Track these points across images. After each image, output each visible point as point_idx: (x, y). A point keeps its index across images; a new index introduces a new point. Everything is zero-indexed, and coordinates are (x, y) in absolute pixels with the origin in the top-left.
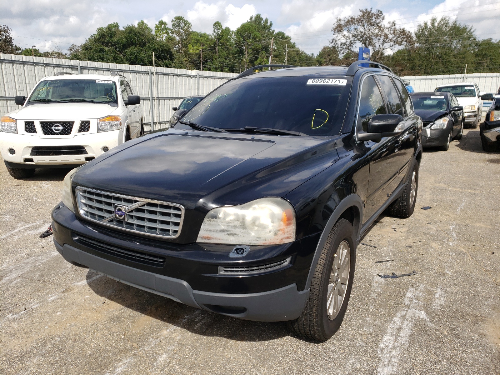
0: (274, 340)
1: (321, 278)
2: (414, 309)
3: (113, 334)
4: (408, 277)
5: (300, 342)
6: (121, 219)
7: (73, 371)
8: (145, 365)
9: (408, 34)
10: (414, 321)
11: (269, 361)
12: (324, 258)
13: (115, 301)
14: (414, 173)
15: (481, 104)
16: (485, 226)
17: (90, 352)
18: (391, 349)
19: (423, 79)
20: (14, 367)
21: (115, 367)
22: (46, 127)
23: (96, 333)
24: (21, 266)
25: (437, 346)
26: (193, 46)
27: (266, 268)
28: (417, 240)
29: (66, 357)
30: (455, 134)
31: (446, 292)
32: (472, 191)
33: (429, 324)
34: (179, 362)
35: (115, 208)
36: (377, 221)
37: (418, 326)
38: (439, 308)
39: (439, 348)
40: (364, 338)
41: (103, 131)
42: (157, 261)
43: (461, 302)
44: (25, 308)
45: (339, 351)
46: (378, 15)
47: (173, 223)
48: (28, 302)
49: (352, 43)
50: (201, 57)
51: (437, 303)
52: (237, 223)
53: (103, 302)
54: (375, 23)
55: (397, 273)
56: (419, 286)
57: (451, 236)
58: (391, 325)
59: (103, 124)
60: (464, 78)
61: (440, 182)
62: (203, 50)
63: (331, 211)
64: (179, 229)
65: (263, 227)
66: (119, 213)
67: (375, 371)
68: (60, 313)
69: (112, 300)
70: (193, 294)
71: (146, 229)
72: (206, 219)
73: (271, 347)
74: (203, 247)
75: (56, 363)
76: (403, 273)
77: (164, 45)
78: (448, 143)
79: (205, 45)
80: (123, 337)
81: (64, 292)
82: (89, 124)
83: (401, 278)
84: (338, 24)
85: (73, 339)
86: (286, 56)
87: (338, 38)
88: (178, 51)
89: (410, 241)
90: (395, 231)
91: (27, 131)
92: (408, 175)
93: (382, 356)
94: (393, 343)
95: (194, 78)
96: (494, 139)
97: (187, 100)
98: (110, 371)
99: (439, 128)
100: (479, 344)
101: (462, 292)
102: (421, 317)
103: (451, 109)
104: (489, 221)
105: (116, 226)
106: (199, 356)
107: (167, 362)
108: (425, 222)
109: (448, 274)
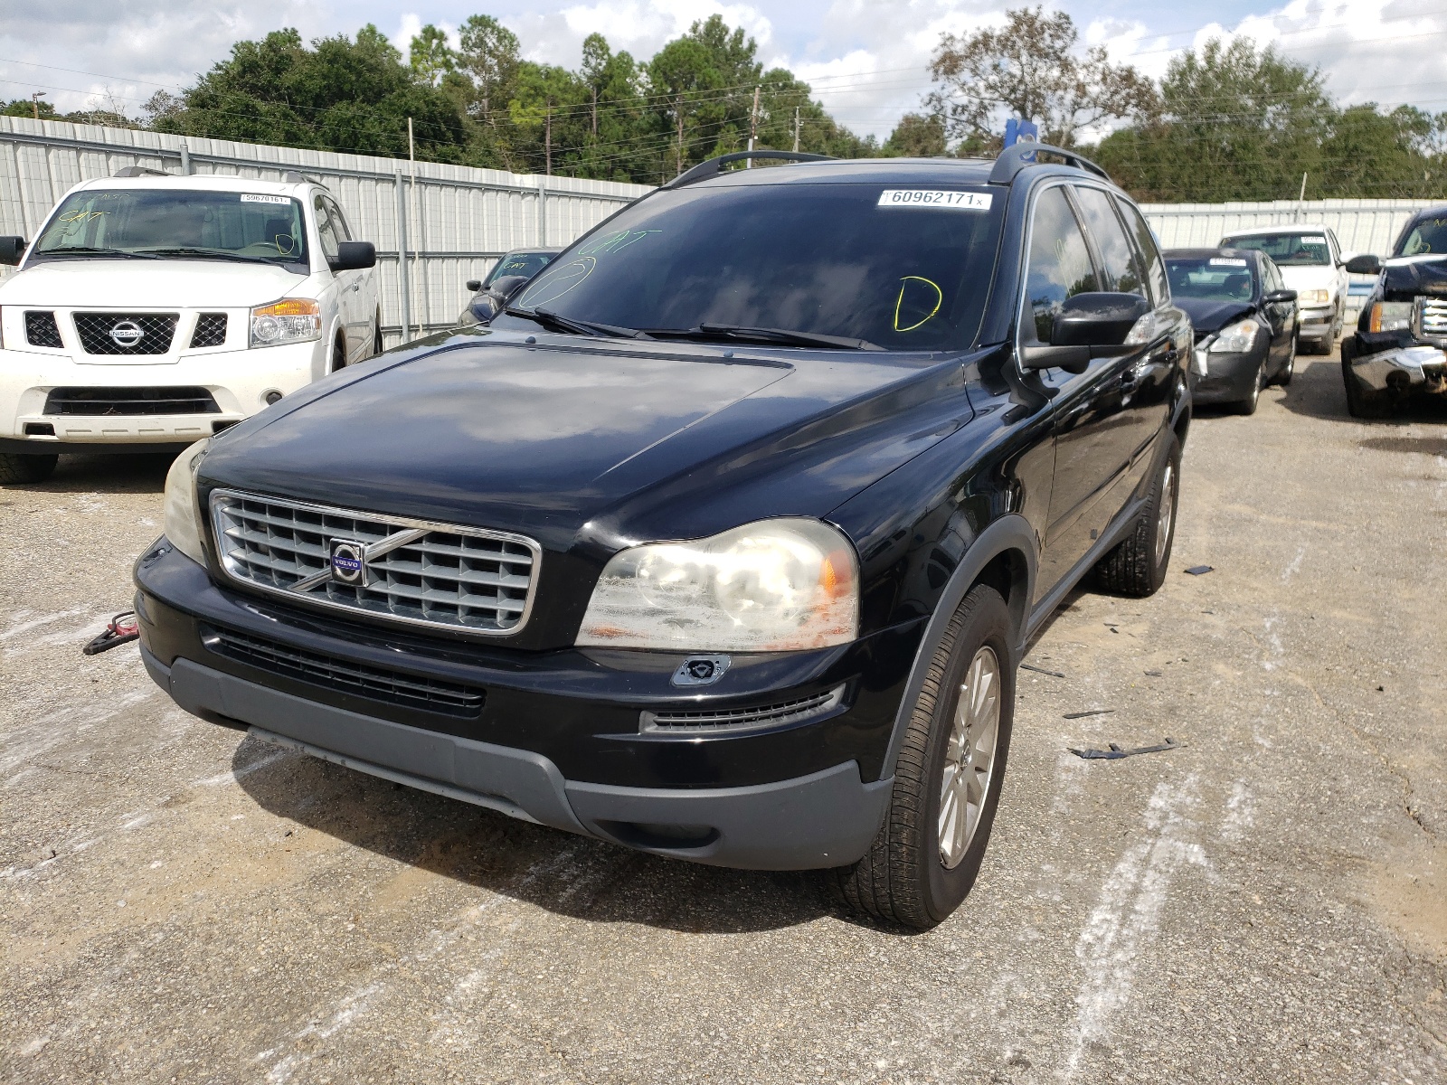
0: (785, 929)
1: (925, 748)
2: (1171, 841)
3: (321, 918)
4: (1153, 756)
5: (862, 934)
6: (351, 582)
7: (210, 1022)
8: (419, 1001)
9: (1143, 85)
10: (1172, 871)
11: (776, 986)
12: (933, 693)
13: (321, 829)
14: (1169, 469)
15: (1344, 287)
16: (1357, 618)
17: (255, 970)
18: (1112, 944)
19: (1186, 214)
20: (31, 1015)
21: (332, 1008)
22: (92, 329)
23: (270, 918)
24: (30, 734)
25: (1234, 934)
26: (523, 106)
27: (775, 716)
28: (1175, 655)
29: (186, 984)
30: (1275, 369)
31: (1258, 792)
32: (1321, 525)
33: (1213, 878)
34: (520, 991)
35: (333, 551)
36: (1063, 607)
37: (1184, 883)
38: (1239, 835)
39: (1241, 941)
40: (1038, 920)
41: (267, 344)
42: (460, 701)
43: (1298, 820)
44: (54, 852)
45: (968, 955)
46: (1059, 26)
47: (506, 590)
48: (59, 834)
49: (985, 108)
50: (548, 138)
51: (1234, 823)
52: (695, 591)
53: (287, 831)
54: (1051, 51)
55: (1125, 745)
56: (1184, 778)
57: (1267, 646)
58: (1111, 882)
59: (266, 324)
60: (1299, 211)
61: (1234, 501)
62: (552, 118)
63: (951, 565)
64: (525, 607)
65: (769, 601)
66: (343, 563)
67: (1068, 1005)
68: (160, 864)
69: (311, 826)
70: (566, 791)
71: (425, 611)
72: (603, 579)
73: (780, 946)
74: (595, 659)
75: (155, 1002)
76: (1140, 745)
77: (437, 98)
78: (1255, 394)
79: (558, 103)
80: (351, 927)
81: (167, 805)
82: (225, 322)
83: (1135, 757)
84: (947, 50)
85: (201, 935)
86: (797, 140)
87: (946, 92)
88: (481, 119)
89: (1157, 659)
90: (1115, 632)
91: (32, 341)
92: (1152, 476)
93: (1088, 965)
94: (1118, 931)
95: (530, 198)
96: (1379, 383)
97: (512, 260)
98: (317, 1021)
99: (1230, 349)
100: (1348, 930)
101: (1299, 793)
102: (1192, 860)
103: (1266, 298)
104: (1367, 604)
105: (335, 601)
106: (575, 974)
107: (483, 993)
108: (1196, 608)
109: (1261, 746)
